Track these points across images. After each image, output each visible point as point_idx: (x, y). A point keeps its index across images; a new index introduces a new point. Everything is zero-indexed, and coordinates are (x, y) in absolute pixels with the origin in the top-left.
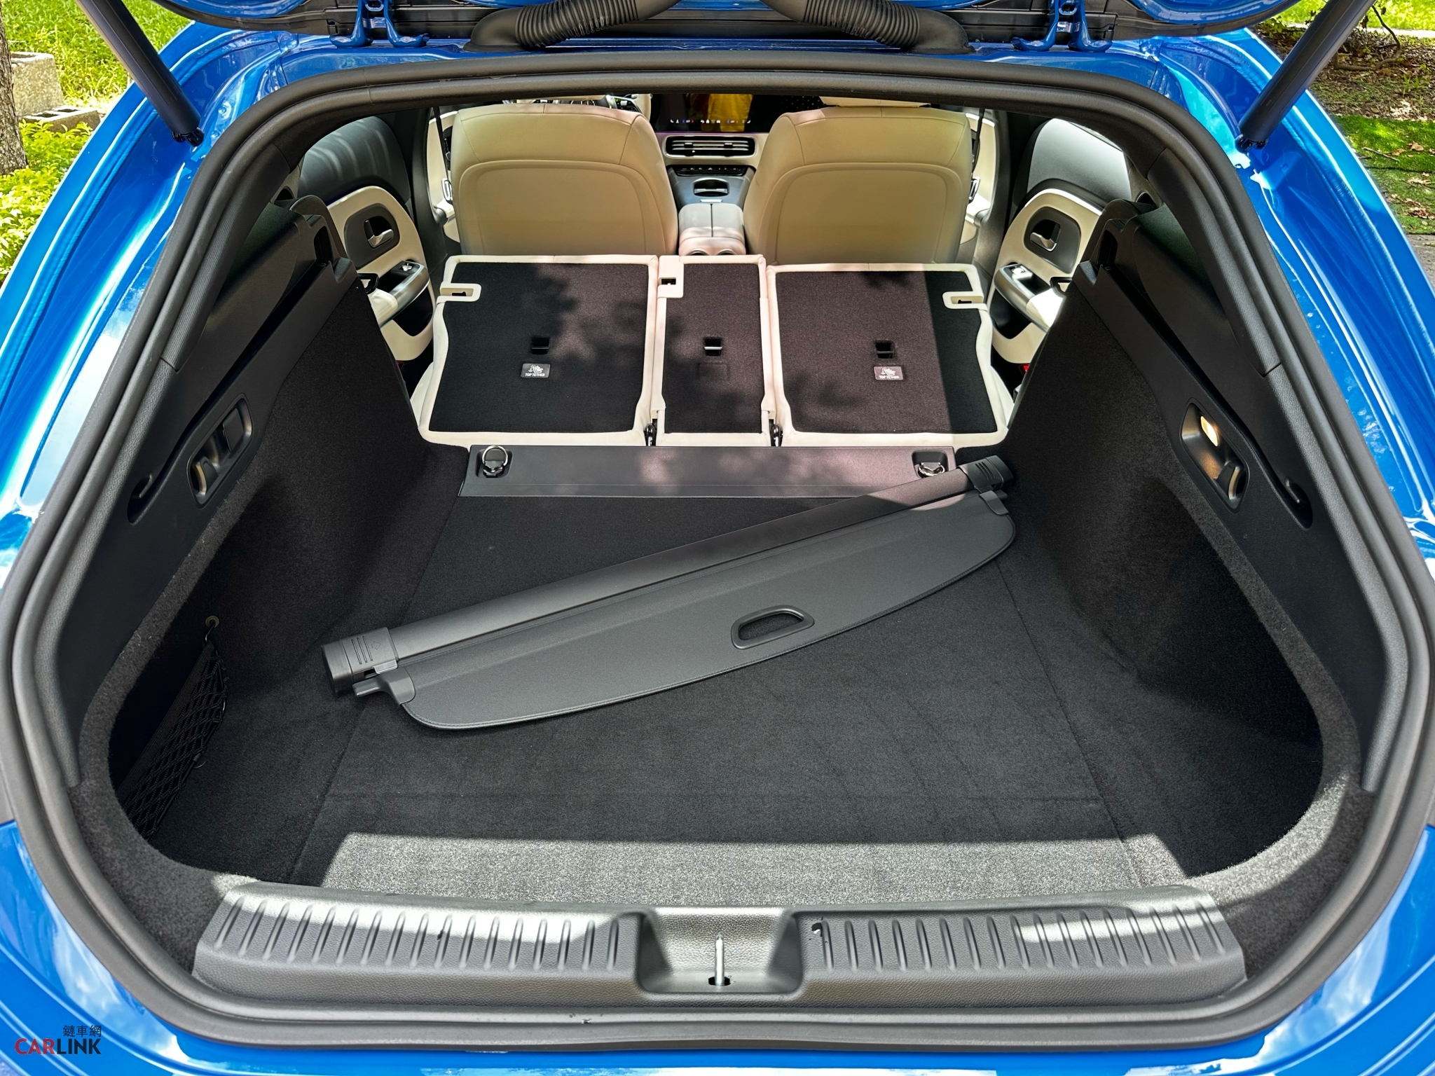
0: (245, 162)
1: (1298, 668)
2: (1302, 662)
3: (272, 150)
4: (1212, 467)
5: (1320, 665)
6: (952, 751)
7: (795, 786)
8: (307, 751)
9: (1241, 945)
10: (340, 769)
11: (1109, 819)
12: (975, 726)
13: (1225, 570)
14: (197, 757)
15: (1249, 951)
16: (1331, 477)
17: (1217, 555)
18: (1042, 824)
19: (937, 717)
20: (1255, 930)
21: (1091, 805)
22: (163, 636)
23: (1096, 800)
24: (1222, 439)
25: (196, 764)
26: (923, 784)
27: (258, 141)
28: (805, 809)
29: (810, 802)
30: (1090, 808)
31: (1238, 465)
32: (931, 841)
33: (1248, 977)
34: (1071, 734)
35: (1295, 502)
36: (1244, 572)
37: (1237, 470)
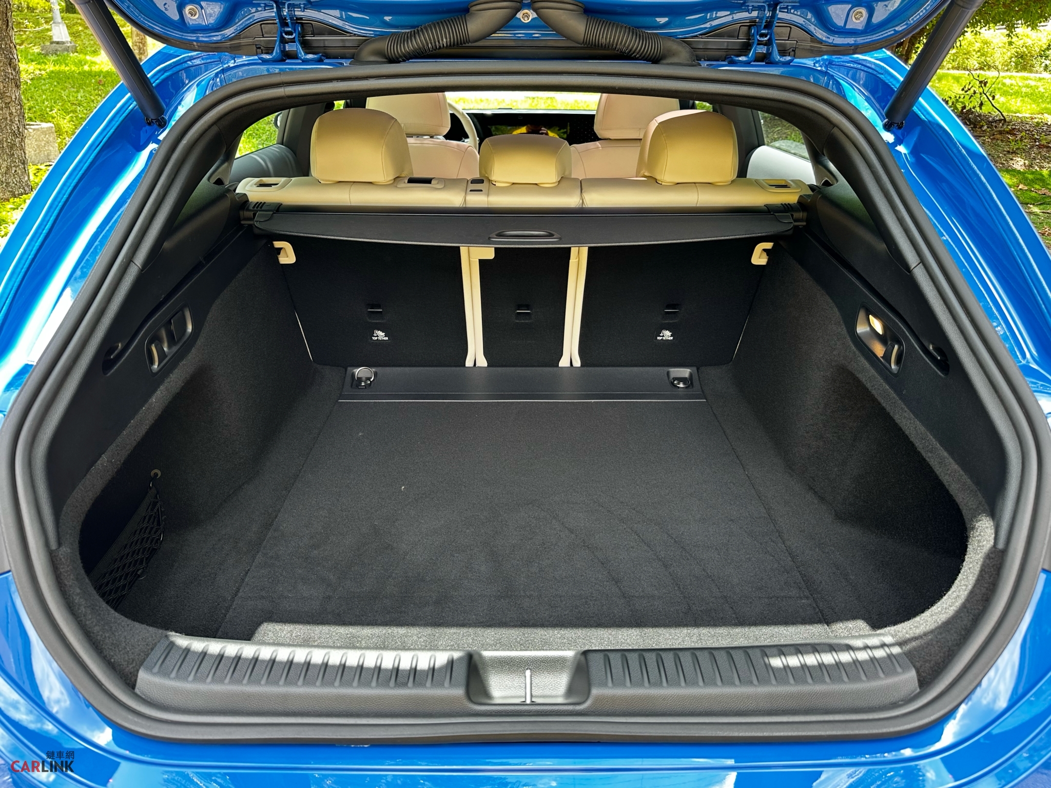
0: (196, 136)
1: (947, 477)
2: (949, 472)
3: (215, 129)
4: (879, 350)
5: (962, 472)
6: (701, 566)
7: (584, 589)
8: (222, 567)
9: (914, 666)
10: (246, 580)
11: (817, 610)
12: (716, 549)
13: (892, 420)
14: (140, 571)
15: (921, 670)
16: (960, 334)
17: (885, 409)
18: (768, 614)
19: (689, 542)
20: (924, 655)
21: (803, 601)
22: (122, 462)
23: (807, 598)
24: (885, 328)
25: (139, 576)
26: (679, 587)
27: (205, 122)
28: (592, 604)
29: (596, 600)
30: (803, 603)
31: (897, 344)
32: (686, 625)
33: (920, 688)
34: (787, 554)
35: (937, 359)
36: (905, 417)
37: (896, 347)
